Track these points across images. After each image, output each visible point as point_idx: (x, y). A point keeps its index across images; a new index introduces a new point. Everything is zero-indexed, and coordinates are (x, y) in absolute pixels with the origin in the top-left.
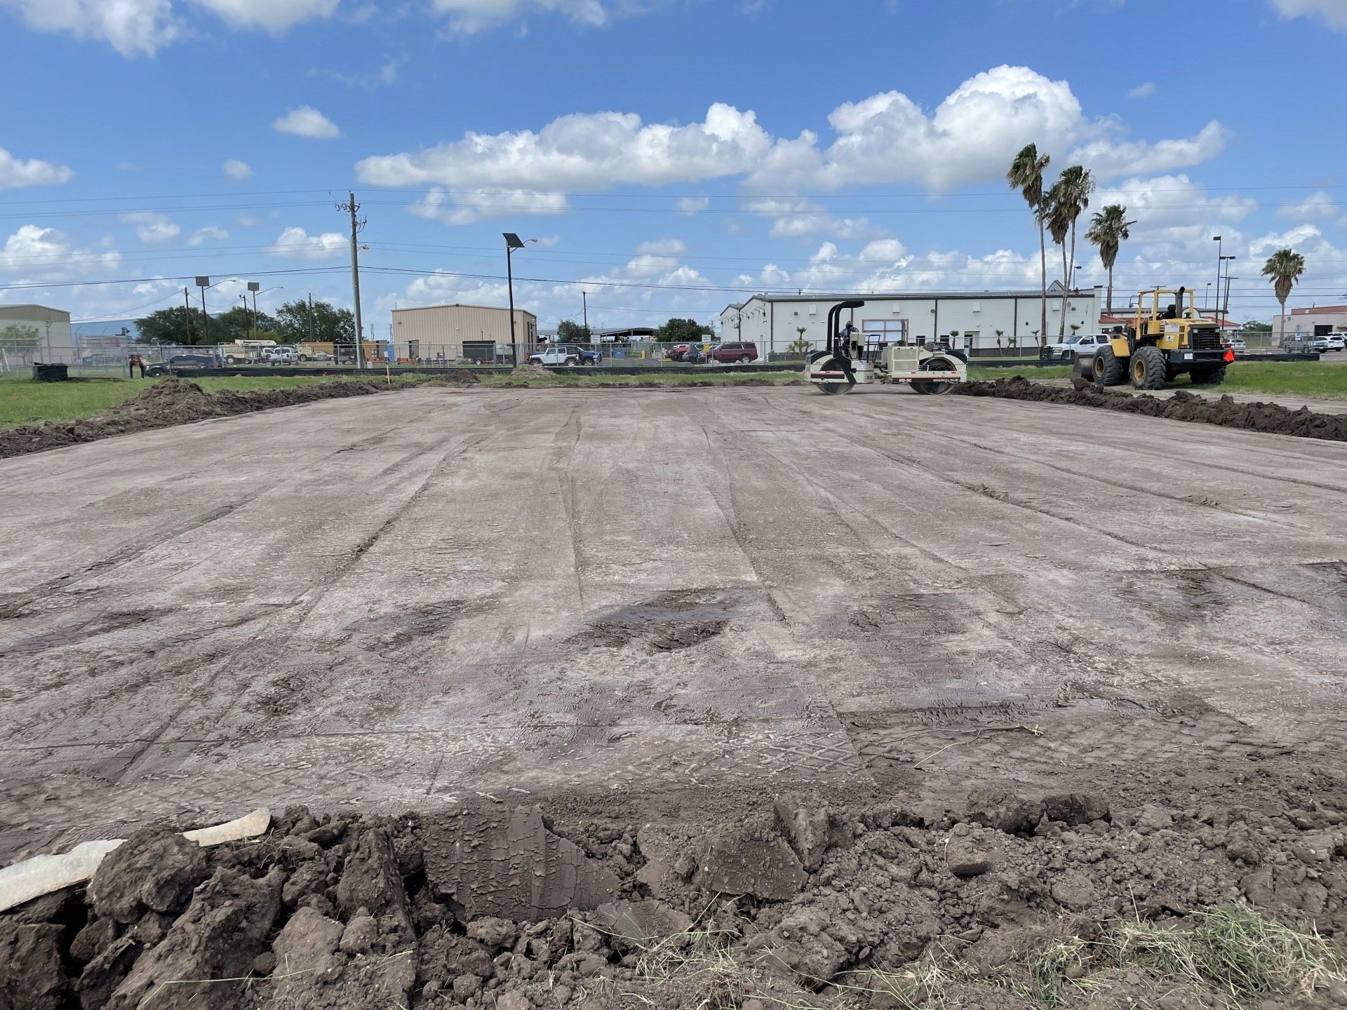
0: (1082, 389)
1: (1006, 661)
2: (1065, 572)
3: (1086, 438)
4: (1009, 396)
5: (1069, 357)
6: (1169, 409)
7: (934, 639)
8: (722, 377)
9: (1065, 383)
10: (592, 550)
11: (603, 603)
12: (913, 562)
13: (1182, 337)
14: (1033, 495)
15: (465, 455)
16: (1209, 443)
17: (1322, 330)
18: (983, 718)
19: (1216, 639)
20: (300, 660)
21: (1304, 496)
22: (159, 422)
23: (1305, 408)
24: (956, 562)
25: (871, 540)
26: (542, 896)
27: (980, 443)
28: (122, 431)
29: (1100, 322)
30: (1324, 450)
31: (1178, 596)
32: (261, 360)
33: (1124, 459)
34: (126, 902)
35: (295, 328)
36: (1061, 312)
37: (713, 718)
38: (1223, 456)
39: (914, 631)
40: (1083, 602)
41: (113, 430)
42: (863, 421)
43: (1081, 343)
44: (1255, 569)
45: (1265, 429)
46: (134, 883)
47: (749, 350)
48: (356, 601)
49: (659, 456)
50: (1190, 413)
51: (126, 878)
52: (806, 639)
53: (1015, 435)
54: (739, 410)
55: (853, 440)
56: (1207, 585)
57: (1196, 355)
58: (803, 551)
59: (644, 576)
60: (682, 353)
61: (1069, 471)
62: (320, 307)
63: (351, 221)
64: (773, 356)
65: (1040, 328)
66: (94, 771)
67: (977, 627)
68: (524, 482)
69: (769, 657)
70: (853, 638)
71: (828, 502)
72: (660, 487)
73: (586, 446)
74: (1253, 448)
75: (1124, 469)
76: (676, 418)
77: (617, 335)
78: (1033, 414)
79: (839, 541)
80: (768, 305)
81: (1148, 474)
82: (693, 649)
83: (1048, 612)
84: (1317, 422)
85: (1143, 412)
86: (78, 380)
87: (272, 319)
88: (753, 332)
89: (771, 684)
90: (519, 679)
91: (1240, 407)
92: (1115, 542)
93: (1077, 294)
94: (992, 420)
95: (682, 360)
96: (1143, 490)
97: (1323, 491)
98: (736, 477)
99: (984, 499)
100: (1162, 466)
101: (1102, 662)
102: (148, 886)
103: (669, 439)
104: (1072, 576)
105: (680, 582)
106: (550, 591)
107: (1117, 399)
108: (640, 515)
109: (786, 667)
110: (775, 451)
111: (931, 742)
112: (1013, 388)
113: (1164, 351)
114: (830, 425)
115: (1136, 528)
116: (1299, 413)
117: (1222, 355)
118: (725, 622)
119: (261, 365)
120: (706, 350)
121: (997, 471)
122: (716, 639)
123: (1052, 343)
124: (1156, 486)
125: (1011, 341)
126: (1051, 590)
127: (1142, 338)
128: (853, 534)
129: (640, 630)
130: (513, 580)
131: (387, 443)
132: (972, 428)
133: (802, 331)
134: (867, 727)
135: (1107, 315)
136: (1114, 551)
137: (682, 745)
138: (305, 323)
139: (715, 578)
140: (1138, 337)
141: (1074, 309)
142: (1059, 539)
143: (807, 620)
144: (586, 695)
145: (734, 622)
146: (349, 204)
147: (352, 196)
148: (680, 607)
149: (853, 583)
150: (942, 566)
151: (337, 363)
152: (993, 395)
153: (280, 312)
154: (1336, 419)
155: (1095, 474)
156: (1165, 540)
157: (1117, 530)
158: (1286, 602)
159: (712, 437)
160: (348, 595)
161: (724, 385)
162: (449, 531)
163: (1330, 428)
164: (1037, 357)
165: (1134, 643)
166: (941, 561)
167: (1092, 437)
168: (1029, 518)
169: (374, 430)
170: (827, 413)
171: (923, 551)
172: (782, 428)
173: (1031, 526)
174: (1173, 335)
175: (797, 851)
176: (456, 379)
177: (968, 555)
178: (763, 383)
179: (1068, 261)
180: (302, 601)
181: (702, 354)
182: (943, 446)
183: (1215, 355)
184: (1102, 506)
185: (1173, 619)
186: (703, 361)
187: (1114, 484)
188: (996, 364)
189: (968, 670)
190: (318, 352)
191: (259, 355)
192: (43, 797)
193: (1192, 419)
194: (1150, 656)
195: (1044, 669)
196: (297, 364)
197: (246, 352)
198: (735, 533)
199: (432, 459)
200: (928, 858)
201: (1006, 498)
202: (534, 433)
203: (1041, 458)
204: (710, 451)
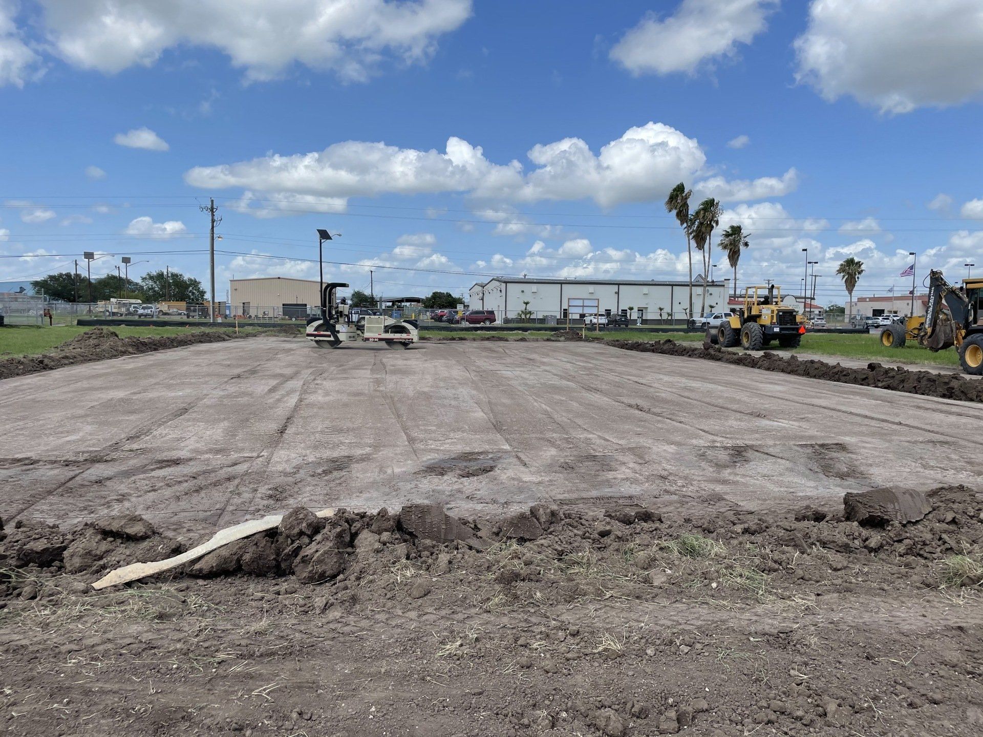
0: (708, 349)
1: (635, 481)
2: (672, 446)
3: (704, 379)
4: (663, 352)
5: (705, 327)
6: (760, 363)
7: (601, 473)
8: (473, 334)
9: (699, 345)
10: (414, 434)
11: (429, 458)
12: (593, 441)
13: (772, 317)
14: (664, 410)
15: (316, 382)
16: (776, 384)
17: (878, 313)
18: (621, 501)
19: (738, 475)
20: (279, 480)
21: (813, 413)
22: (95, 357)
23: (838, 364)
24: (617, 441)
25: (571, 431)
26: (445, 535)
27: (639, 381)
28: (72, 363)
29: (728, 303)
30: (842, 389)
31: (728, 458)
32: (130, 314)
33: (721, 391)
34: (296, 531)
35: (155, 291)
36: (702, 296)
37: (494, 501)
38: (781, 392)
39: (591, 470)
40: (678, 458)
41: (67, 362)
42: (568, 366)
43: (714, 318)
44: (771, 446)
45: (815, 377)
46: (298, 524)
47: (490, 316)
48: (293, 455)
49: (442, 384)
50: (772, 365)
51: (296, 522)
52: (538, 472)
53: (661, 376)
54: (487, 357)
55: (562, 377)
56: (744, 454)
57: (781, 329)
58: (534, 435)
59: (448, 446)
60: (442, 316)
61: (688, 398)
62: (174, 276)
63: (210, 218)
64: (507, 321)
65: (688, 306)
66: (205, 520)
67: (623, 468)
68: (362, 398)
69: (519, 480)
70: (561, 473)
71: (546, 411)
72: (446, 402)
73: (394, 378)
74: (800, 387)
75: (720, 397)
76: (447, 361)
77: (394, 302)
78: (675, 364)
79: (553, 431)
80: (504, 285)
81: (733, 400)
82: (480, 477)
83: (660, 463)
84: (845, 373)
85: (745, 365)
86: (11, 326)
87: (137, 284)
88: (493, 303)
89: (521, 490)
90: (396, 487)
91: (801, 362)
92: (703, 433)
93: (713, 284)
94: (649, 367)
95: (441, 321)
96: (728, 409)
97: (826, 410)
98: (491, 397)
99: (637, 412)
100: (743, 396)
101: (680, 483)
102: (304, 525)
103: (446, 374)
104: (675, 448)
105: (468, 449)
106: (398, 452)
107: (729, 356)
108: (438, 416)
109: (528, 484)
110: (513, 382)
111: (596, 509)
112: (666, 347)
113: (762, 326)
114: (547, 368)
115: (717, 427)
116: (834, 367)
117: (797, 329)
118: (495, 466)
119: (130, 318)
120: (460, 315)
121: (647, 397)
122: (491, 473)
123: (697, 318)
124: (735, 407)
125: (669, 315)
126: (663, 454)
127: (748, 317)
128: (562, 428)
129: (451, 469)
130: (376, 447)
131: (259, 374)
132: (634, 372)
133: (527, 303)
134: (567, 504)
135: (733, 299)
136: (700, 437)
137: (481, 511)
138: (163, 287)
139: (487, 447)
140: (746, 316)
141: (711, 294)
142: (673, 432)
143: (537, 465)
144: (431, 493)
145: (499, 466)
146: (210, 207)
147: (212, 201)
148: (470, 460)
149: (561, 450)
150: (609, 443)
151: (188, 317)
152: (653, 351)
153: (144, 279)
154: (855, 371)
155: (703, 399)
156: (730, 433)
157: (706, 428)
158: (779, 460)
159: (473, 374)
160: (288, 453)
161: (474, 340)
162: (327, 423)
163: (852, 376)
164: (685, 327)
165: (698, 476)
166: (608, 440)
167: (707, 379)
168: (659, 421)
169: (246, 365)
170: (545, 360)
171: (599, 436)
172: (517, 369)
173: (660, 425)
174: (767, 315)
175: (540, 523)
176: (286, 331)
177: (623, 438)
178: (501, 339)
179: (707, 259)
180: (263, 456)
181: (457, 317)
182: (616, 382)
183: (793, 329)
184: (702, 417)
185: (720, 466)
186: (458, 322)
187: (713, 405)
188: (657, 330)
189: (616, 485)
190: (174, 309)
191: (128, 310)
192: (185, 529)
193: (773, 370)
194: (704, 481)
195: (652, 485)
196: (158, 317)
197: (119, 308)
198: (495, 426)
199: (296, 384)
200: (589, 530)
201: (649, 411)
202: (354, 369)
203: (674, 390)
204: (473, 382)
